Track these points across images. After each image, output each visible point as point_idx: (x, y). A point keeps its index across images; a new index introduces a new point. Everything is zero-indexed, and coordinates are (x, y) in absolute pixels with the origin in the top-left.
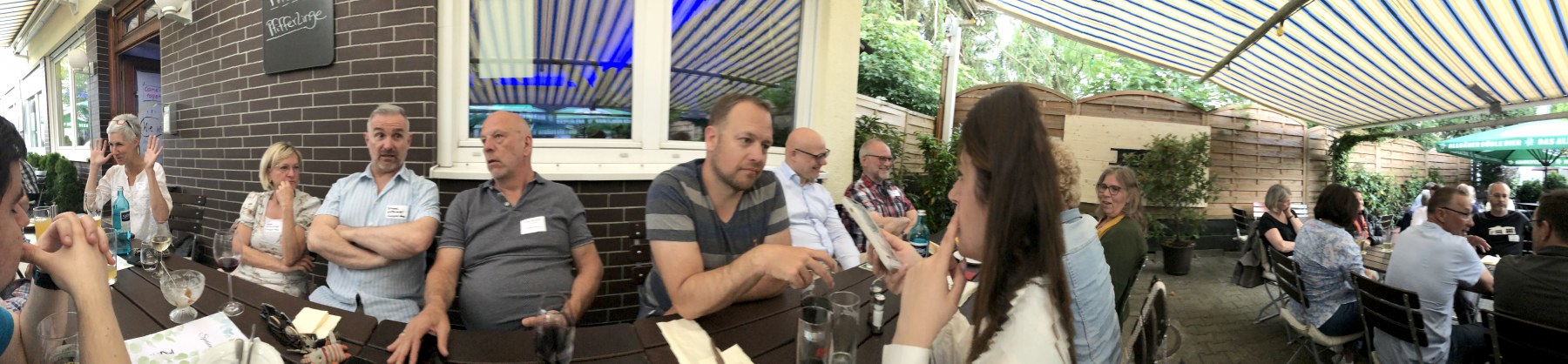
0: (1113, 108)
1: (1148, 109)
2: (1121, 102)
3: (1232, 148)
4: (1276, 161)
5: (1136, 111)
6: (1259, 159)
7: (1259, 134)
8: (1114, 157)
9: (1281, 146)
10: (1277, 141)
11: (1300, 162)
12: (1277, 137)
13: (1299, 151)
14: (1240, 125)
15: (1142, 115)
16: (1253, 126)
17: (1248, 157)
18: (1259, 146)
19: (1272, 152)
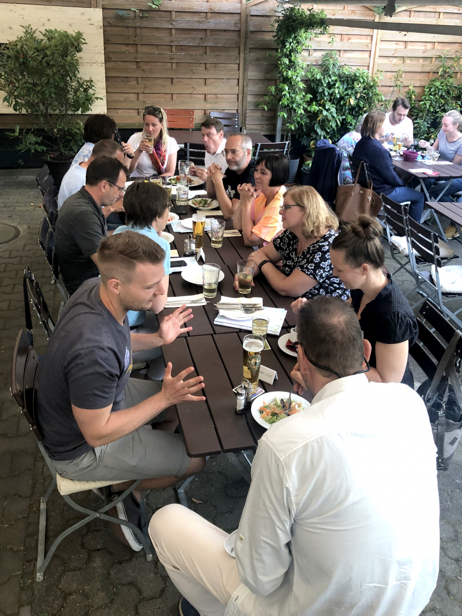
3: (136, 35)
4: (200, 52)
6: (173, 50)
7: (174, 13)
9: (206, 30)
10: (199, 22)
11: (235, 53)
12: (196, 18)
13: (234, 36)
16: (164, 4)
17: (159, 47)
18: (173, 31)
19: (194, 39)
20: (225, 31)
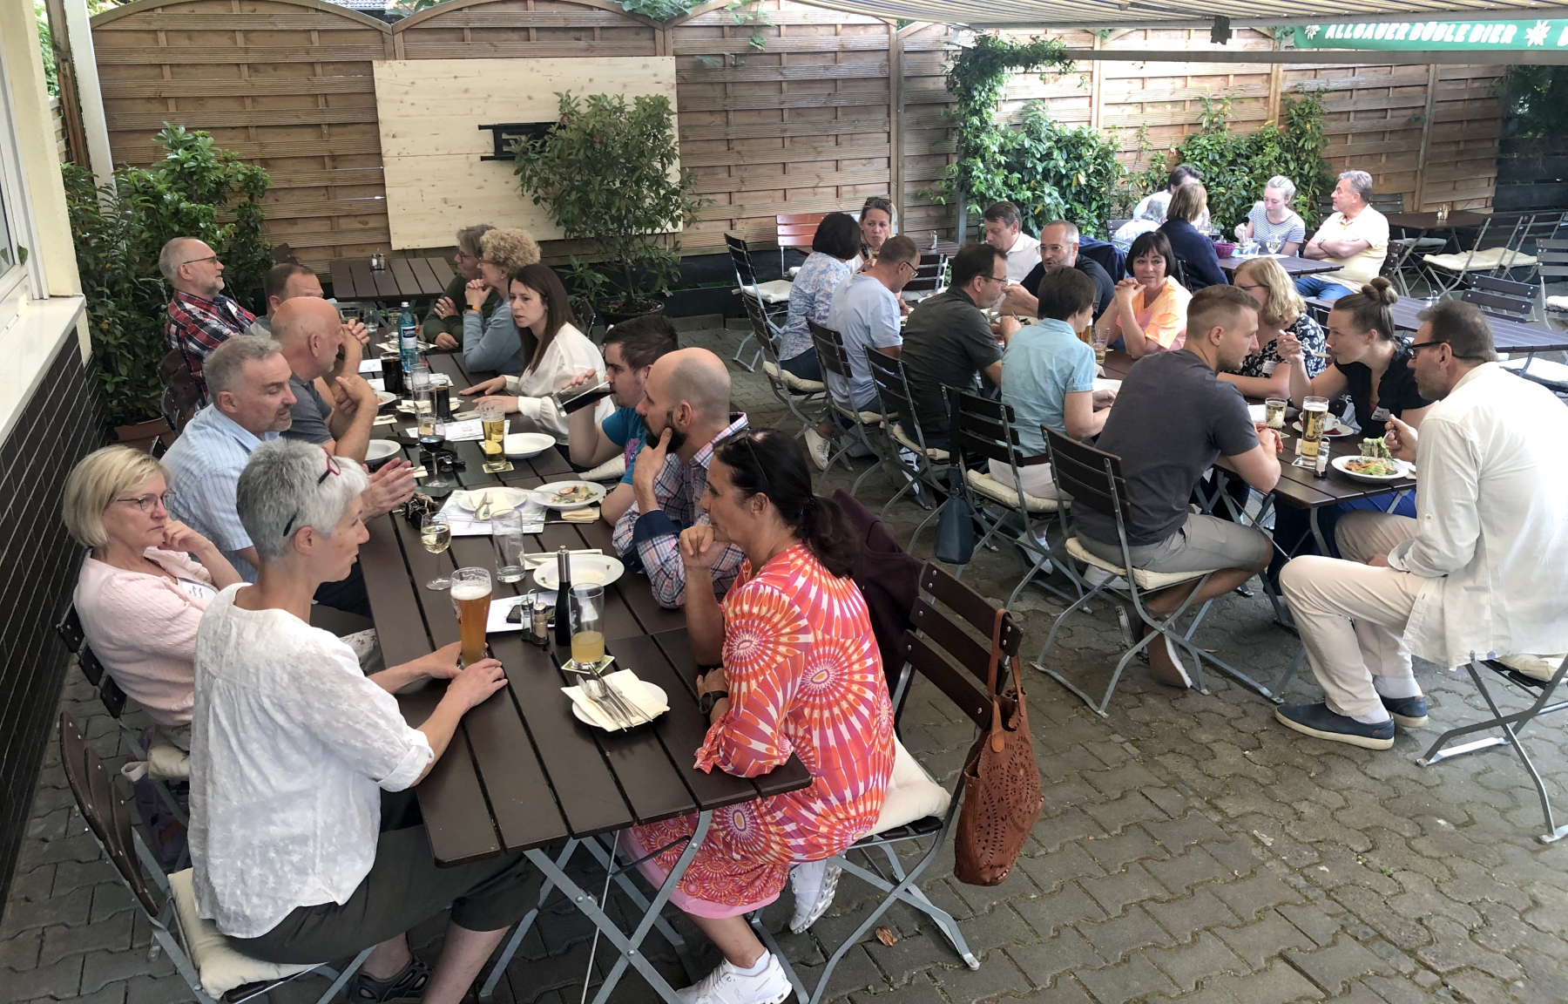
0: (468, 34)
1: (538, 29)
2: (481, 20)
3: (726, 96)
4: (828, 116)
5: (515, 36)
6: (785, 116)
7: (784, 57)
8: (486, 143)
9: (836, 80)
10: (826, 68)
11: (882, 114)
12: (820, 62)
13: (878, 88)
14: (739, 43)
15: (526, 45)
16: (769, 42)
17: (763, 113)
18: (784, 85)
19: (816, 96)
20: (865, 79)
